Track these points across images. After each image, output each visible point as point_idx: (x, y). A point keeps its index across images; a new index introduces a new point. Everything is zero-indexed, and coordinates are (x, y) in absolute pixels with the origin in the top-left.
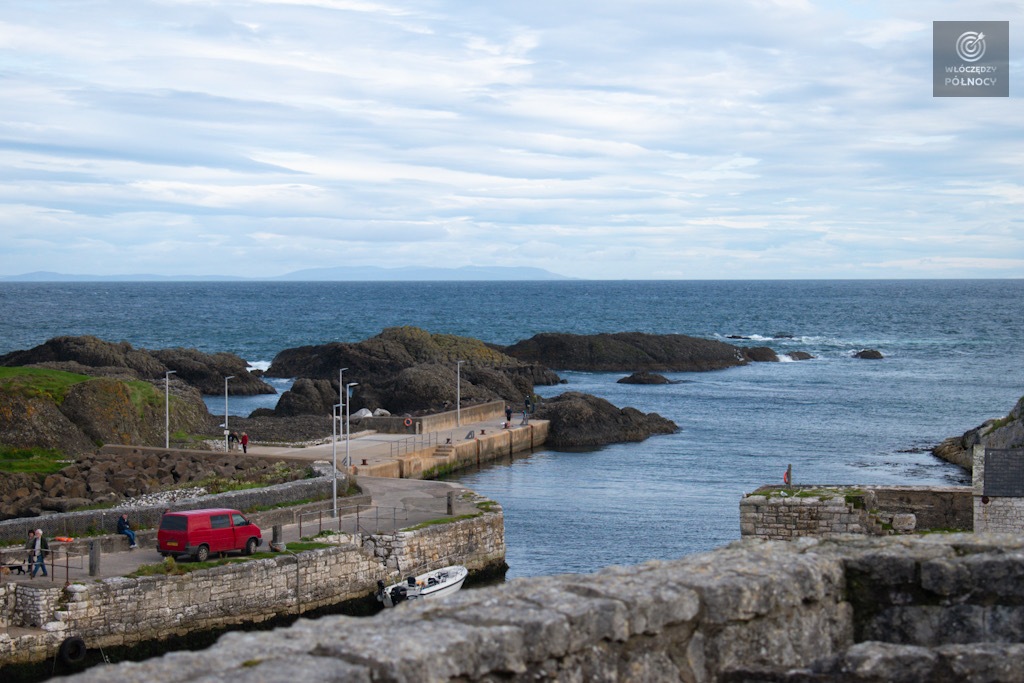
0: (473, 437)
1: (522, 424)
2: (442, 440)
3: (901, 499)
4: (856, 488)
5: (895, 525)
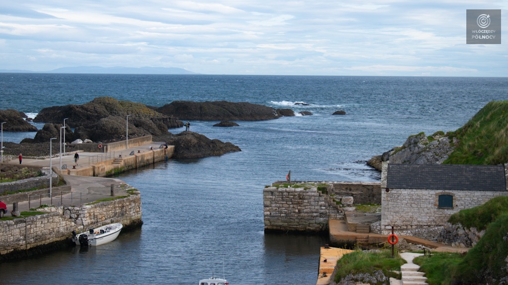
0: (133, 154)
1: (160, 148)
2: (117, 156)
3: (347, 189)
4: (324, 182)
5: (343, 202)
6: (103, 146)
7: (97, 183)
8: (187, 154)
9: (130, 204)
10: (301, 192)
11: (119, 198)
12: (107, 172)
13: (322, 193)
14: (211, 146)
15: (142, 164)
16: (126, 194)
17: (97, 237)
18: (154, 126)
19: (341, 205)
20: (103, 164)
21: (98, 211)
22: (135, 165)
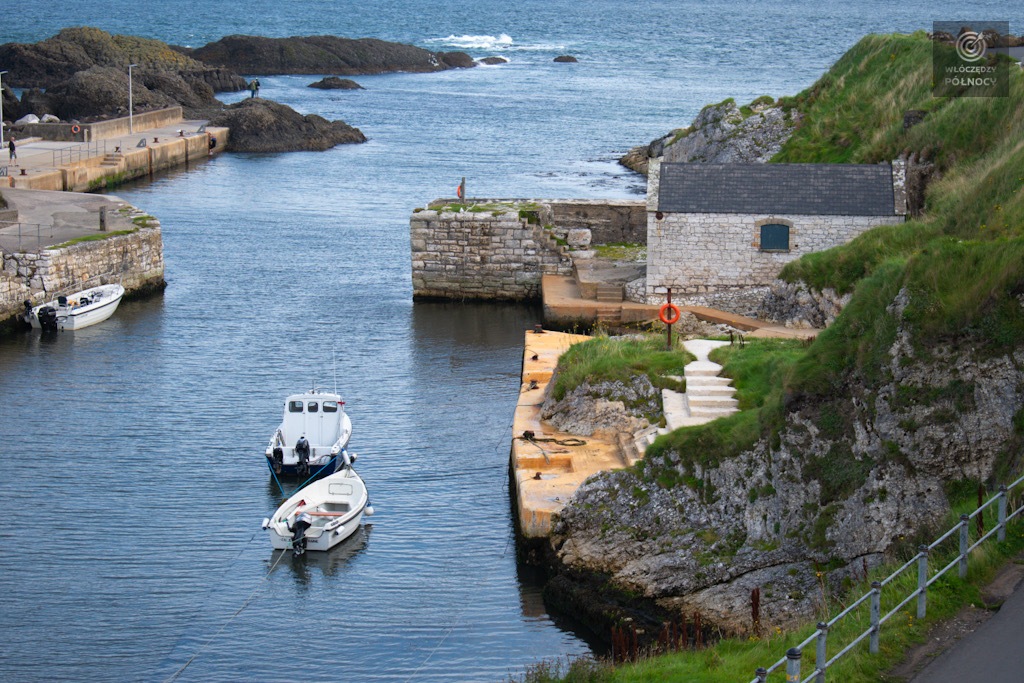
0: (145, 146)
1: (199, 132)
2: (111, 149)
3: (578, 214)
4: (532, 201)
5: (570, 240)
6: (83, 128)
7: (72, 205)
8: (254, 144)
9: (140, 248)
10: (486, 220)
11: (117, 234)
12: (91, 182)
13: (529, 222)
14: (304, 128)
15: (163, 165)
16: (131, 227)
17: (75, 312)
18: (186, 87)
19: (567, 247)
20: (83, 165)
21: (74, 261)
22: (148, 168)
